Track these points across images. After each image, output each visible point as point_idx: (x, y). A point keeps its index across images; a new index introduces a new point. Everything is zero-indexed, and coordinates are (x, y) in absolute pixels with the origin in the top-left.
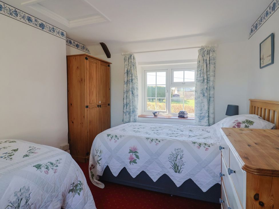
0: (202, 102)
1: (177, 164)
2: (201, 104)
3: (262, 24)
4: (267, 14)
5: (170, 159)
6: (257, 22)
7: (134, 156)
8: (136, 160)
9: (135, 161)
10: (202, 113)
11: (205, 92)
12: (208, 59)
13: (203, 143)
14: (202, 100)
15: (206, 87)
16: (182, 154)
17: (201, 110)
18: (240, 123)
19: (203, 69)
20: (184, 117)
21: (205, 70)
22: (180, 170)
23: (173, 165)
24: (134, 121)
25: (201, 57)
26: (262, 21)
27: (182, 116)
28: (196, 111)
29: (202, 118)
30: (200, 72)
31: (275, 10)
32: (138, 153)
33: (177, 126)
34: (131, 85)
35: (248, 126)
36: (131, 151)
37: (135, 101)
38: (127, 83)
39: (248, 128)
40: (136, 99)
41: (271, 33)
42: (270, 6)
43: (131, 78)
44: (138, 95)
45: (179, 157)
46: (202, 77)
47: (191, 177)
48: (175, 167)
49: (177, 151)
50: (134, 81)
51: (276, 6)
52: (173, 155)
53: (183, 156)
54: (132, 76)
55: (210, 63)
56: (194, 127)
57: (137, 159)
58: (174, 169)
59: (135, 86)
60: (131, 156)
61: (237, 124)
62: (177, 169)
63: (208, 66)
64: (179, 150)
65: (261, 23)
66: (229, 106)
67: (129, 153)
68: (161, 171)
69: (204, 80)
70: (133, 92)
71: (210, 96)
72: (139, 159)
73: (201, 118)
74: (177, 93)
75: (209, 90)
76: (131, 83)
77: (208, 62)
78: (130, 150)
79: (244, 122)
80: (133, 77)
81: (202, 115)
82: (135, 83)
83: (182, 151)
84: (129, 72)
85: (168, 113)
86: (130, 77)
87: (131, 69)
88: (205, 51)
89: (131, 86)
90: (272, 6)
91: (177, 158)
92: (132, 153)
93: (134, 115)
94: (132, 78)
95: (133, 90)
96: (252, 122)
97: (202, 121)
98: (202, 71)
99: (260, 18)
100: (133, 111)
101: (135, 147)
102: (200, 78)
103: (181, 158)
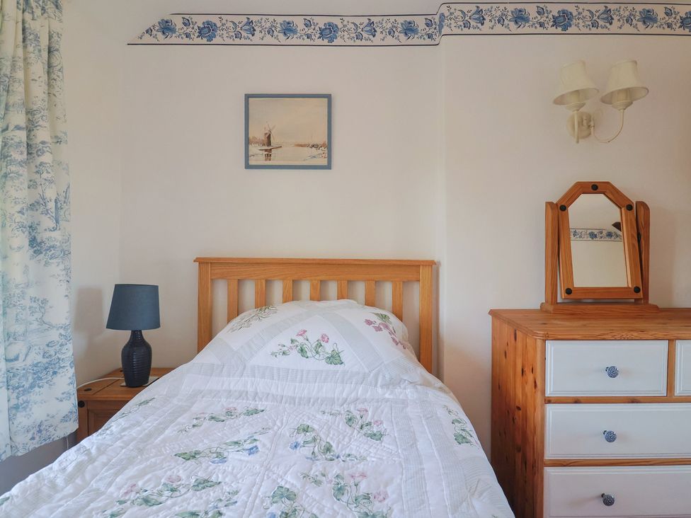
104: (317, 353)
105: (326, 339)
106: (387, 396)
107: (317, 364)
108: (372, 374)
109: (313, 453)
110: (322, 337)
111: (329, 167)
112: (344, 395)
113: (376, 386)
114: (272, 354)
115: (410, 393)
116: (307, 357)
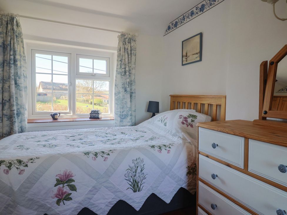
0: (124, 99)
1: (137, 180)
2: (123, 100)
3: (184, 23)
4: (192, 13)
5: (126, 176)
6: (177, 20)
7: (66, 189)
8: (71, 194)
9: (68, 197)
10: (124, 111)
11: (127, 87)
12: (129, 49)
13: (162, 145)
14: (123, 96)
15: (128, 80)
16: (142, 165)
17: (123, 108)
18: (185, 118)
19: (125, 60)
20: (98, 118)
21: (127, 60)
22: (140, 187)
23: (131, 183)
24: (20, 130)
25: (121, 44)
26: (185, 19)
27: (95, 116)
28: (117, 109)
29: (124, 117)
30: (120, 62)
31: (204, 12)
32: (73, 181)
33: (101, 129)
34: (13, 69)
35: (194, 120)
36: (60, 182)
37: (21, 97)
38: (4, 66)
39: (194, 122)
40: (23, 93)
41: (199, 32)
42: (197, 6)
43: (12, 57)
44: (26, 87)
45: (139, 170)
46: (123, 69)
47: (154, 191)
48: (134, 185)
49: (136, 162)
50: (18, 63)
51: (206, 8)
52: (131, 169)
53: (144, 167)
54: (15, 55)
55: (131, 54)
56: (123, 129)
57: (73, 192)
58: (133, 188)
59: (21, 72)
60: (59, 190)
61: (184, 119)
62: (136, 187)
63: (130, 56)
64: (138, 161)
65: (183, 21)
66: (150, 102)
67: (56, 186)
68: (113, 199)
69: (125, 72)
70: (17, 82)
71: (132, 92)
72: (76, 190)
73: (122, 117)
74: (43, 91)
75: (131, 85)
76: (13, 66)
77: (129, 52)
78: (57, 180)
79: (189, 117)
80: (18, 57)
81: (124, 113)
82: (21, 67)
83: (141, 161)
84: (9, 47)
85: (72, 114)
86: (10, 55)
87: (12, 43)
88: (126, 38)
89: (12, 71)
90: (200, 7)
91: (136, 172)
92: (61, 186)
93: (19, 120)
94: (14, 57)
95: (17, 78)
96: (195, 116)
97: (124, 120)
98: (123, 61)
99: (182, 16)
100: (17, 114)
101: (67, 173)
102: (120, 70)
103: (141, 171)
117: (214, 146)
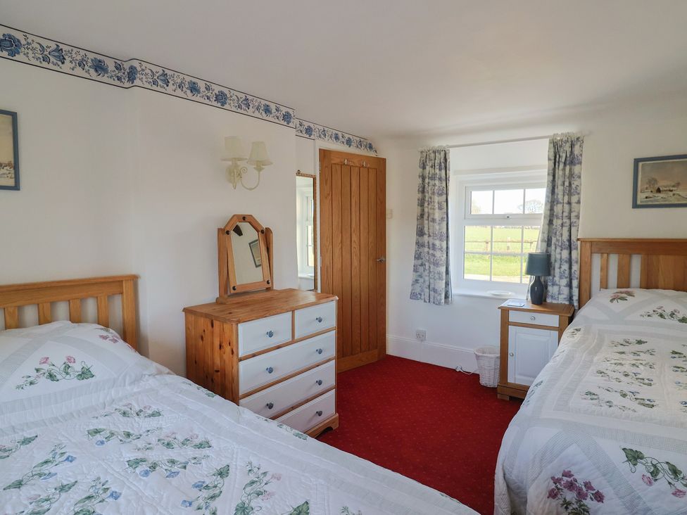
104: (67, 374)
105: (72, 360)
106: (135, 390)
107: (68, 383)
108: (120, 378)
109: (121, 440)
110: (68, 359)
111: (16, 187)
112: (101, 400)
113: (124, 385)
114: (18, 387)
115: (152, 382)
116: (58, 380)
117: (271, 334)
